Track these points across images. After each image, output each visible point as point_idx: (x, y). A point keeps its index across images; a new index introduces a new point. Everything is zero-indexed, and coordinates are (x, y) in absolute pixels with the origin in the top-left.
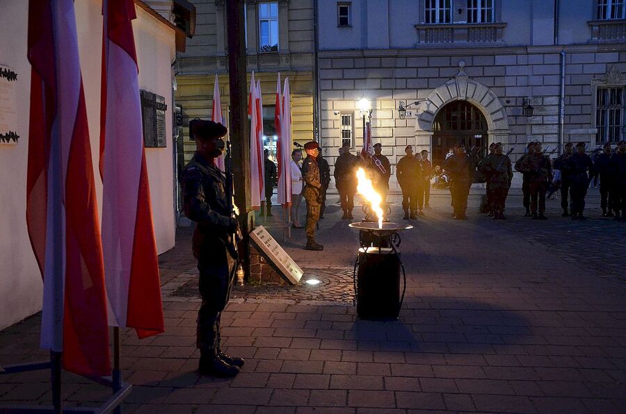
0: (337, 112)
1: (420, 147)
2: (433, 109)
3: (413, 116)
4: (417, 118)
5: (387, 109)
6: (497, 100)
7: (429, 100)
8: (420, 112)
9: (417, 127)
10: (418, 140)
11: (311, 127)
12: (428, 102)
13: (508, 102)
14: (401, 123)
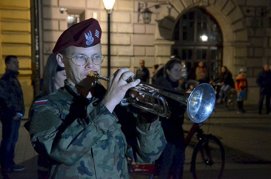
0: (62, 9)
1: (160, 59)
2: (175, 15)
3: (153, 21)
4: (157, 24)
5: (124, 11)
6: (238, 10)
7: (170, 4)
8: (161, 17)
9: (157, 35)
10: (157, 50)
11: (28, 27)
12: (170, 6)
13: (248, 11)
14: (140, 28)
